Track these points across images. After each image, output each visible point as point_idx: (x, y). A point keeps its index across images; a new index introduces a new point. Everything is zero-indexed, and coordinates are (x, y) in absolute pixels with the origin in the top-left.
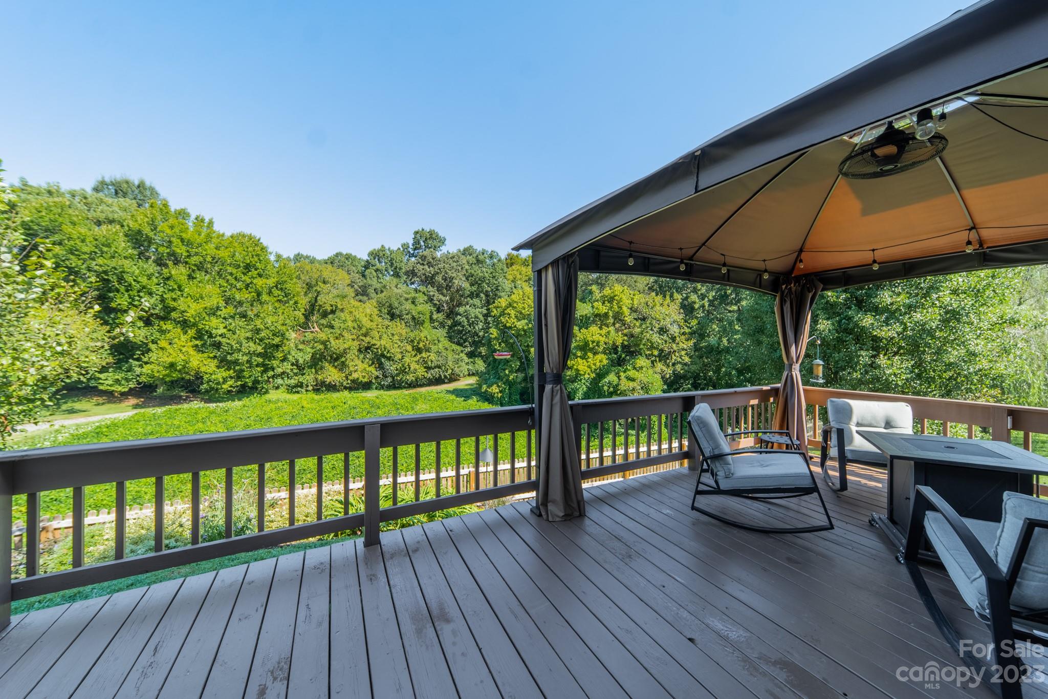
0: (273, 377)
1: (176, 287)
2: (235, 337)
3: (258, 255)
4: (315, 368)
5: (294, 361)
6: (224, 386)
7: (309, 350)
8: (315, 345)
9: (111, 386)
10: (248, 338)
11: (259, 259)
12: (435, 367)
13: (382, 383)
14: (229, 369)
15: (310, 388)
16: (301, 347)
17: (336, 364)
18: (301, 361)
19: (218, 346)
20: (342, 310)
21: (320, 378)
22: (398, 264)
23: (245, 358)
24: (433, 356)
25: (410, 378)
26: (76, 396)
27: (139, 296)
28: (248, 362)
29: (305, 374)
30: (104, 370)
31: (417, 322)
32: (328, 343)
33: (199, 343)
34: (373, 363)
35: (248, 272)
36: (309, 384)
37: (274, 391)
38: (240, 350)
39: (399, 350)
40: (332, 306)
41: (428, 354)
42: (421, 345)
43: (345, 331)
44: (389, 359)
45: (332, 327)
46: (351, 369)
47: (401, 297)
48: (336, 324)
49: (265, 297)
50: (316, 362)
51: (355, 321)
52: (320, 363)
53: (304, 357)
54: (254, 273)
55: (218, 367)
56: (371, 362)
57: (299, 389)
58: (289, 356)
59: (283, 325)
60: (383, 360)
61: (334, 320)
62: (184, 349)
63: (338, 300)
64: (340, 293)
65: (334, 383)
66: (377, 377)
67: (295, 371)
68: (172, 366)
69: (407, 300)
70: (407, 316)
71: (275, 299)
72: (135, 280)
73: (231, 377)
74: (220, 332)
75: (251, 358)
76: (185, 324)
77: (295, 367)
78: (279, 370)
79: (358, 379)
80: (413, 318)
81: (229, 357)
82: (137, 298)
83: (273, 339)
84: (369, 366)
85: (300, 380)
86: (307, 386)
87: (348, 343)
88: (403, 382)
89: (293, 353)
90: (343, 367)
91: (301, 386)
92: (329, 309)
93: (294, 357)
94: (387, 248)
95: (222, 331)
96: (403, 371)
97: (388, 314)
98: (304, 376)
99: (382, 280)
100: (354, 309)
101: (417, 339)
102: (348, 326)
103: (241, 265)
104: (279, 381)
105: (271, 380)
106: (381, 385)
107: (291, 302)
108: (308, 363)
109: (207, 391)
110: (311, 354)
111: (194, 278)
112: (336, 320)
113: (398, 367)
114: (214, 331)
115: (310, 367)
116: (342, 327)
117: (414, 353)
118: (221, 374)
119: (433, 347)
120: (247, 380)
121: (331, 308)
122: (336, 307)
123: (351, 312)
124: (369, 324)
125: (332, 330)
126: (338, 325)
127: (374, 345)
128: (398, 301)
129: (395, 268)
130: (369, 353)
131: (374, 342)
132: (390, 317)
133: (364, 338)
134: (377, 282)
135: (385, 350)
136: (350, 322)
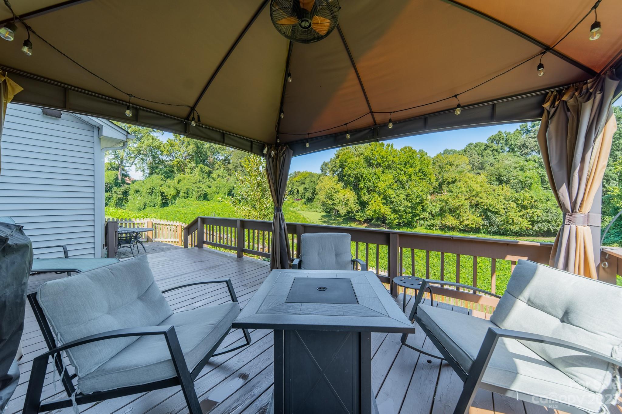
0: (419, 220)
1: (377, 177)
2: (399, 198)
3: (410, 157)
4: (441, 216)
5: (430, 212)
6: (395, 222)
7: (438, 205)
8: (440, 203)
9: (359, 218)
10: (404, 199)
11: (411, 158)
12: (544, 222)
13: (489, 230)
14: (396, 214)
15: (438, 228)
16: (434, 204)
17: (454, 215)
18: (434, 212)
19: (392, 202)
20: (460, 181)
21: (443, 223)
22: (513, 142)
23: (403, 209)
24: (539, 212)
25: (515, 228)
26: (352, 221)
27: (367, 182)
28: (404, 211)
29: (435, 219)
30: (357, 212)
31: (525, 185)
32: (448, 202)
33: (384, 201)
34: (480, 215)
35: (405, 166)
36: (437, 225)
37: (420, 227)
38: (401, 205)
39: (503, 207)
40: (452, 179)
41: (534, 210)
42: (525, 203)
43: (460, 193)
44: (496, 213)
45: (451, 192)
46: (464, 218)
47: (510, 166)
48: (454, 190)
49: (413, 177)
50: (442, 213)
51: (468, 187)
52: (444, 213)
53: (436, 209)
54: (408, 166)
55: (392, 213)
56: (479, 214)
57: (432, 227)
58: (427, 209)
59: (421, 191)
60: (489, 213)
61: (453, 187)
62: (379, 204)
63: (457, 175)
64: (459, 170)
65: (451, 226)
66: (484, 225)
67: (431, 217)
68: (375, 211)
69: (515, 168)
70: (514, 181)
71: (419, 178)
72: (366, 176)
73: (398, 218)
74: (393, 196)
75: (406, 209)
76: (379, 193)
77: (430, 215)
78: (422, 216)
79: (468, 225)
80: (520, 181)
81: (396, 208)
82: (366, 183)
83: (416, 200)
84: (477, 217)
85: (432, 223)
86: (436, 226)
87: (462, 201)
88: (508, 231)
89: (430, 207)
90: (458, 216)
91: (433, 226)
92: (450, 180)
93: (430, 209)
94: (503, 132)
95: (394, 195)
96: (506, 222)
97: (497, 181)
98: (435, 221)
99: (497, 157)
100: (468, 179)
101: (522, 198)
102: (462, 191)
103: (403, 163)
104: (422, 222)
105: (418, 221)
106: (489, 231)
107: (427, 179)
108: (437, 213)
109: (389, 224)
110: (439, 208)
111: (384, 172)
112: (454, 187)
113: (502, 219)
114: (391, 196)
115: (438, 215)
116: (458, 191)
117: (518, 209)
118: (393, 216)
119: (539, 205)
120: (405, 220)
121: (452, 180)
122: (456, 179)
123: (466, 182)
124: (479, 189)
125: (451, 194)
126: (455, 190)
127: (482, 203)
128: (507, 170)
129: (511, 146)
130: (479, 208)
131: (482, 200)
132: (497, 183)
133: (474, 198)
134: (492, 158)
135: (490, 207)
136: (464, 188)
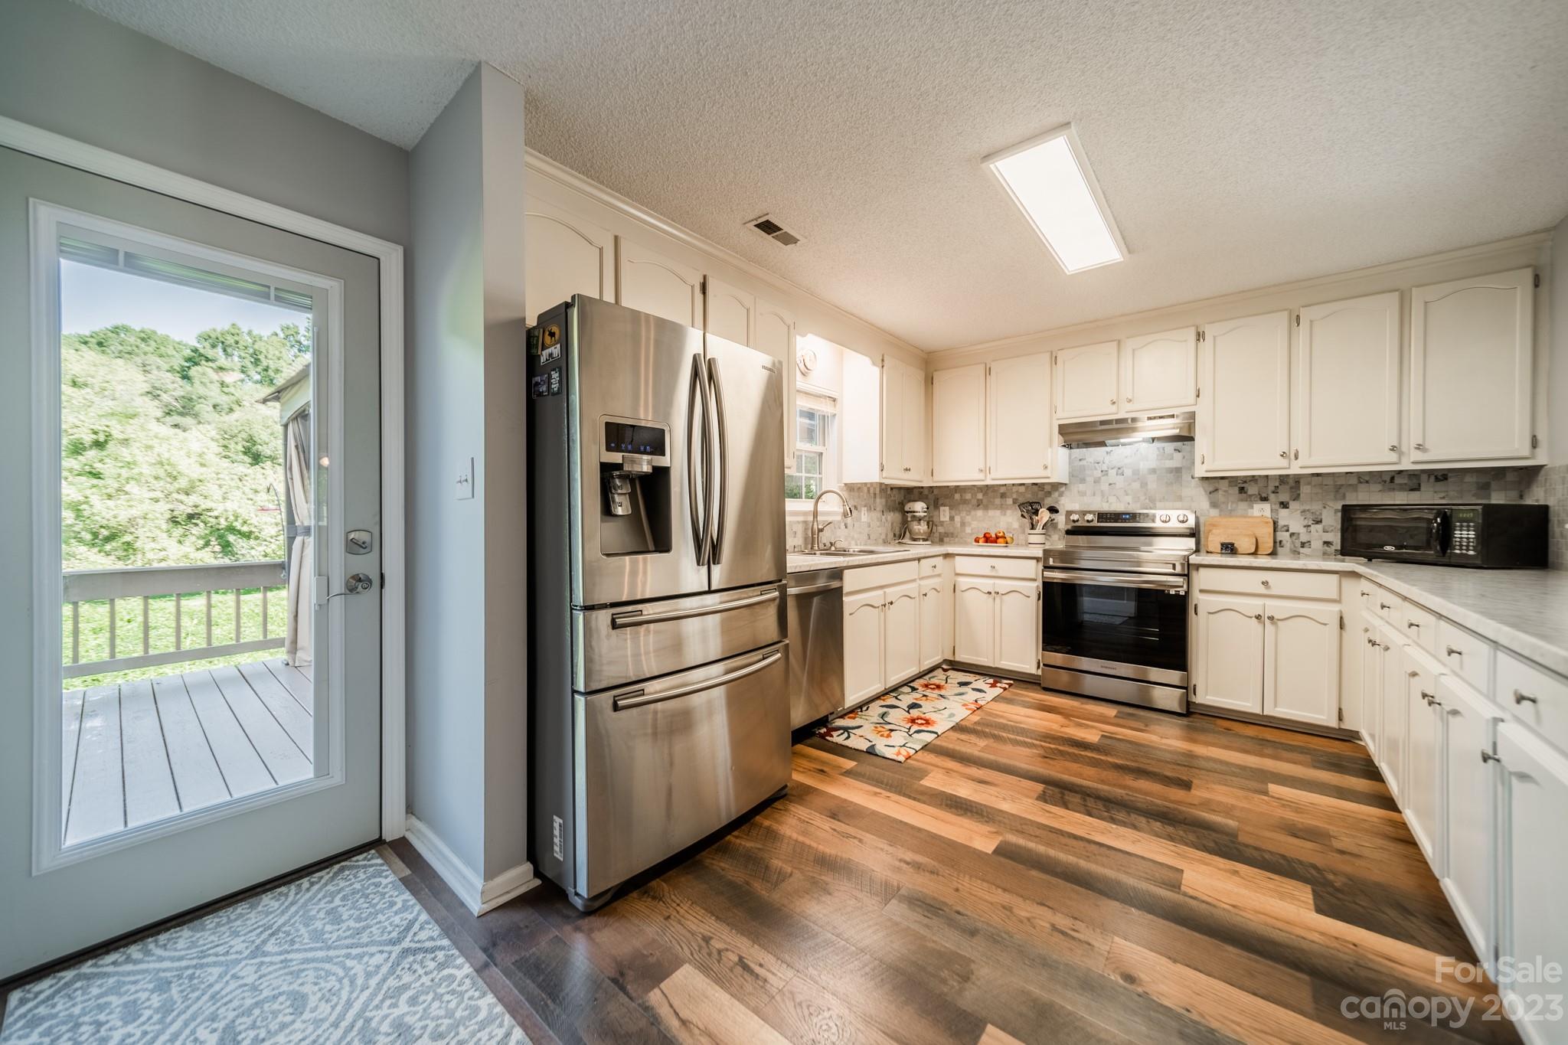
20: (124, 442)
22: (271, 362)
34: (207, 544)
40: (96, 433)
43: (133, 483)
44: (247, 536)
48: (108, 468)
51: (161, 464)
56: (201, 542)
60: (231, 538)
61: (101, 461)
64: (121, 409)
87: (140, 507)
94: (245, 330)
97: (245, 453)
100: (157, 440)
102: (141, 474)
112: (107, 460)
113: (269, 551)
116: (125, 476)
121: (95, 437)
122: (109, 435)
123: (149, 447)
124: (195, 472)
125: (95, 481)
126: (113, 471)
127: (209, 510)
128: (269, 431)
129: (266, 370)
130: (196, 525)
131: (208, 504)
132: (248, 459)
133: (183, 497)
134: (218, 390)
135: (236, 520)
136: (145, 466)
